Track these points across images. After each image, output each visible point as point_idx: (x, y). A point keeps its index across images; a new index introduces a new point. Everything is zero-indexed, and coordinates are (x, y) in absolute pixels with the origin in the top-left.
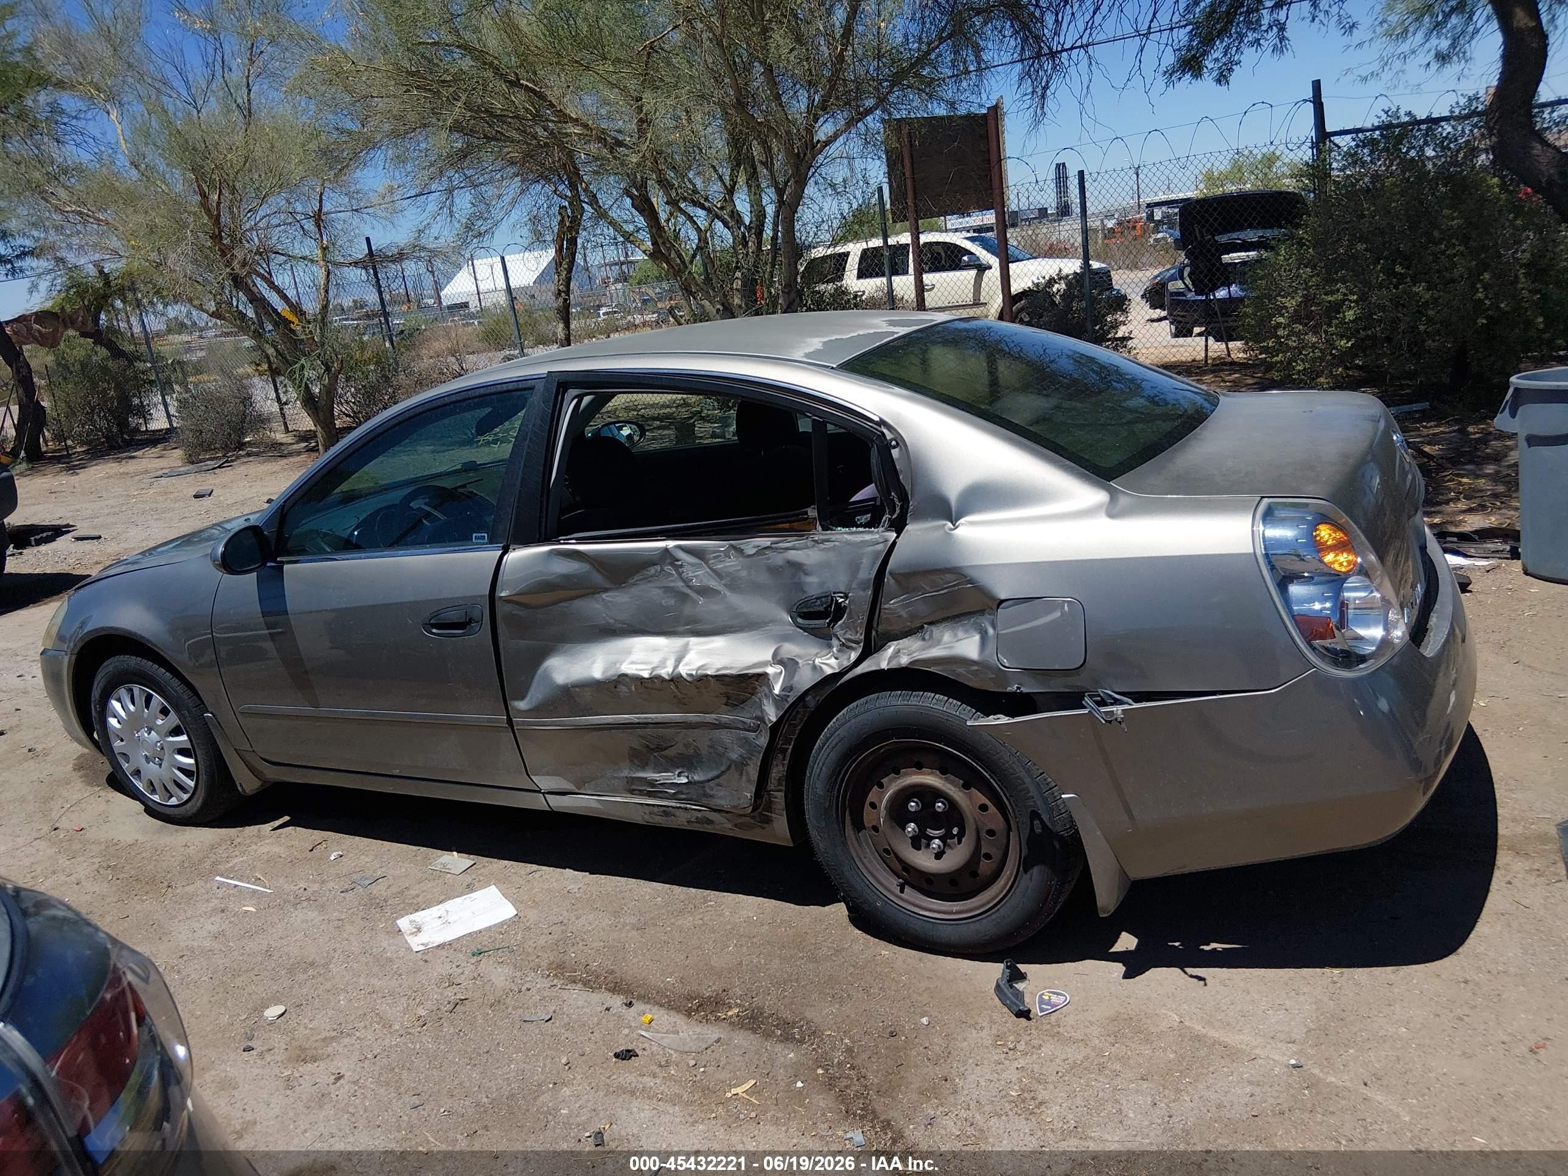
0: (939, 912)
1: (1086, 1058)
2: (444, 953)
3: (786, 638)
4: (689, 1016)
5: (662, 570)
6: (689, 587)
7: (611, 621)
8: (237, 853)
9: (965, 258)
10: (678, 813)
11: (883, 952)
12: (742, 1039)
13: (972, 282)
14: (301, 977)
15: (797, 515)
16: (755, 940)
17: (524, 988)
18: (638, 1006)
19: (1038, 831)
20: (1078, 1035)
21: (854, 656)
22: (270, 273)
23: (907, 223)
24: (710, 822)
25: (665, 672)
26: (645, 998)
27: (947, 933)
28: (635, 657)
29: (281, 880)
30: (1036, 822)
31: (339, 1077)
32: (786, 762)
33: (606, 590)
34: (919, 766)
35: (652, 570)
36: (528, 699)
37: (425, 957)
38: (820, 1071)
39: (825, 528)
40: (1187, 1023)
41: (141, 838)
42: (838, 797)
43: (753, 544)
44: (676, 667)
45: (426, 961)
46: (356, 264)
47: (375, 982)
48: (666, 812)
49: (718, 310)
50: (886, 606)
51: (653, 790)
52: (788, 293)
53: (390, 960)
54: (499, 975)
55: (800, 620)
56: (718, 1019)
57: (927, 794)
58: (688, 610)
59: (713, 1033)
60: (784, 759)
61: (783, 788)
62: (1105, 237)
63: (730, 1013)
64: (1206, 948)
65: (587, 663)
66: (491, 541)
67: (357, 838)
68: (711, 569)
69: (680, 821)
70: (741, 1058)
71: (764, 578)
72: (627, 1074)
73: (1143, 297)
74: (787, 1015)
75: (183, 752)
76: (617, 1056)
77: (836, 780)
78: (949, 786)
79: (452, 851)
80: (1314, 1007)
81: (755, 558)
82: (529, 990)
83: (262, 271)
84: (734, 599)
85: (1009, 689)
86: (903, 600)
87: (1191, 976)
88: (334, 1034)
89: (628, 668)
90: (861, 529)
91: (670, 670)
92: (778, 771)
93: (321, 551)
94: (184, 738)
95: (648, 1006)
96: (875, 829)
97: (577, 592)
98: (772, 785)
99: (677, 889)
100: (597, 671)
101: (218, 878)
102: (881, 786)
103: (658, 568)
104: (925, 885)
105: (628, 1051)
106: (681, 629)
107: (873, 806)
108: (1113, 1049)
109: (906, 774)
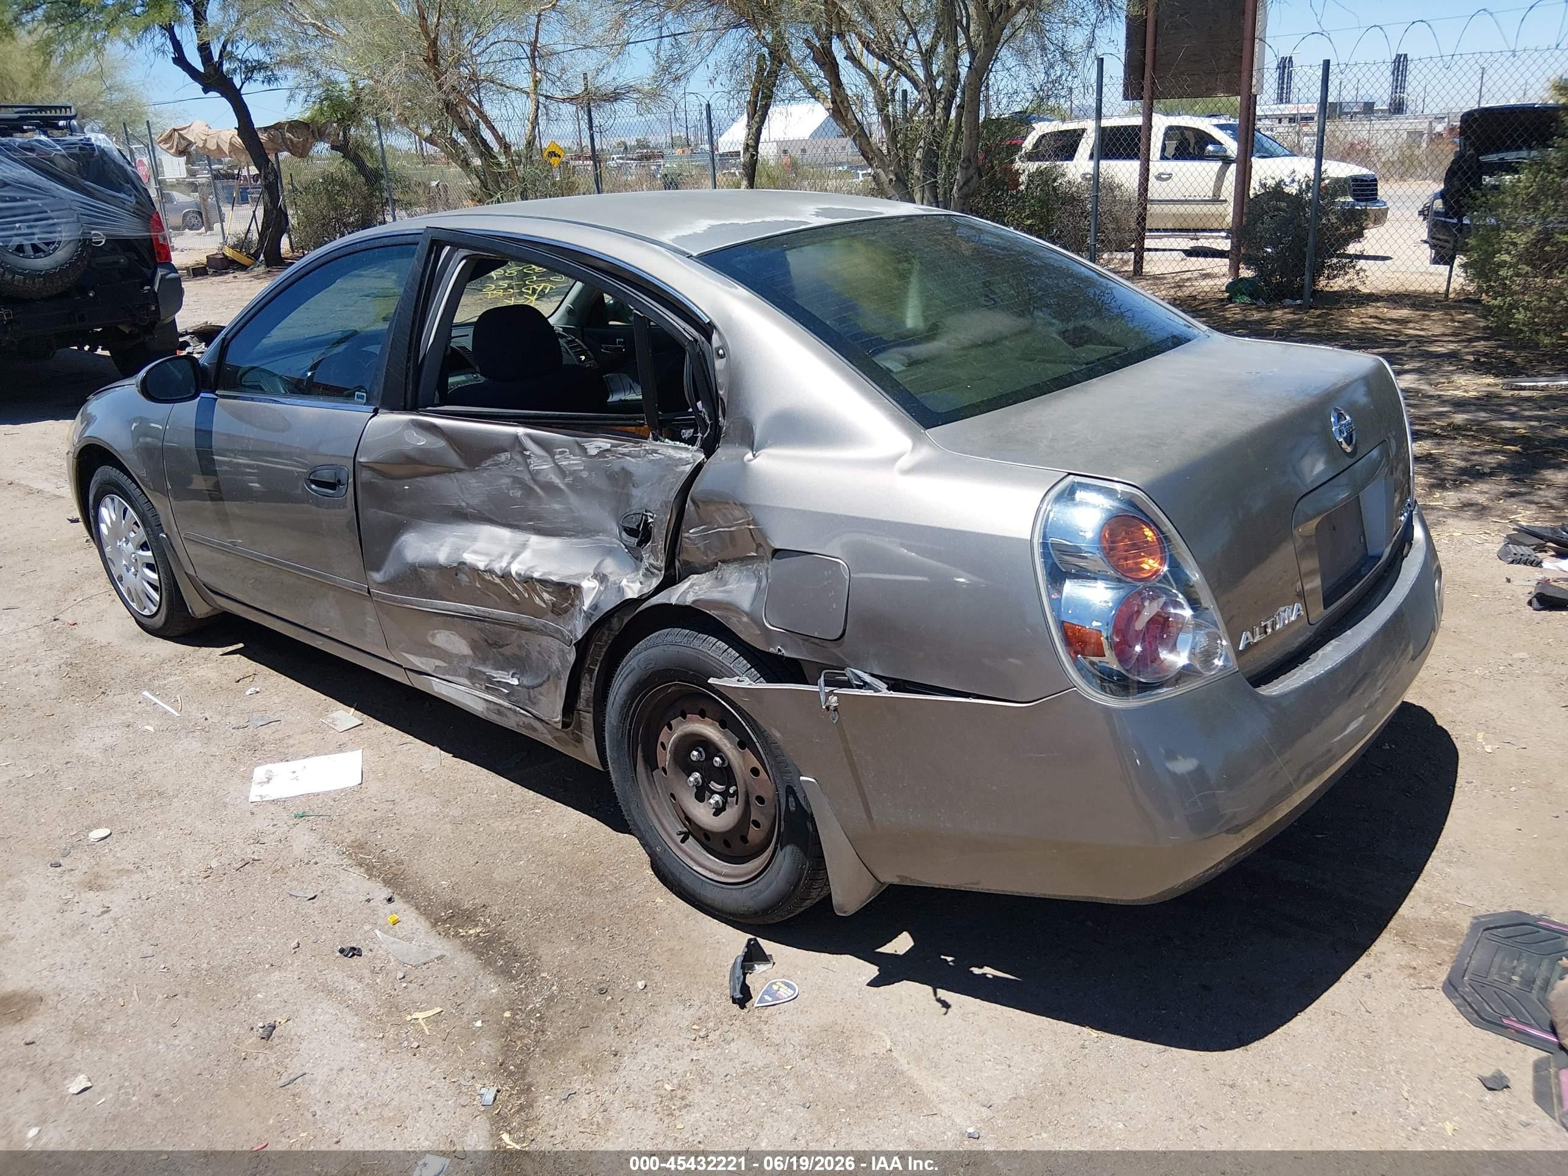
0: (711, 871)
1: (767, 1066)
2: (272, 808)
3: (609, 552)
4: (434, 925)
5: (511, 458)
6: (535, 481)
7: (463, 504)
8: (178, 672)
9: (1210, 148)
10: (509, 714)
11: (658, 900)
12: (464, 962)
13: (1214, 179)
14: (145, 804)
15: (635, 419)
16: (549, 859)
17: (313, 861)
18: (398, 904)
19: (793, 809)
20: (777, 1039)
21: (655, 583)
22: (480, 102)
23: (1138, 103)
24: (535, 730)
25: (499, 566)
26: (408, 897)
27: (712, 895)
28: (478, 546)
29: (195, 706)
30: (791, 799)
31: (107, 910)
32: (593, 684)
33: (460, 470)
34: (703, 714)
35: (503, 457)
36: (382, 573)
37: (255, 810)
38: (507, 1014)
39: (656, 439)
40: (894, 1054)
41: (116, 642)
42: (630, 730)
43: (597, 444)
44: (510, 563)
45: (252, 814)
46: (571, 100)
47: (198, 824)
48: (500, 711)
49: (891, 180)
50: (686, 535)
51: (492, 686)
52: (967, 168)
53: (225, 805)
54: (303, 840)
55: (624, 535)
56: (457, 934)
57: (709, 747)
58: (532, 505)
59: (442, 946)
60: (591, 680)
61: (591, 710)
62: (1432, 140)
63: (471, 932)
64: (976, 971)
65: (436, 544)
66: (367, 403)
67: (283, 677)
68: (556, 464)
69: (510, 723)
70: (448, 982)
71: (603, 484)
72: (339, 973)
73: (1421, 213)
74: (521, 946)
75: (150, 566)
76: (342, 951)
77: (628, 711)
78: (726, 741)
79: (351, 706)
80: (1041, 1070)
81: (595, 459)
82: (316, 863)
83: (474, 101)
84: (574, 500)
85: (772, 650)
86: (703, 530)
87: (939, 1000)
88: (131, 867)
89: (469, 558)
90: (683, 445)
91: (504, 564)
92: (587, 690)
93: (277, 393)
94: (149, 553)
95: (406, 906)
96: (664, 769)
97: (435, 469)
98: (581, 704)
99: (518, 788)
100: (442, 556)
101: (146, 693)
102: (670, 728)
103: (508, 455)
104: (703, 839)
105: (354, 949)
106: (523, 523)
107: (663, 746)
108: (801, 1063)
109: (693, 721)
